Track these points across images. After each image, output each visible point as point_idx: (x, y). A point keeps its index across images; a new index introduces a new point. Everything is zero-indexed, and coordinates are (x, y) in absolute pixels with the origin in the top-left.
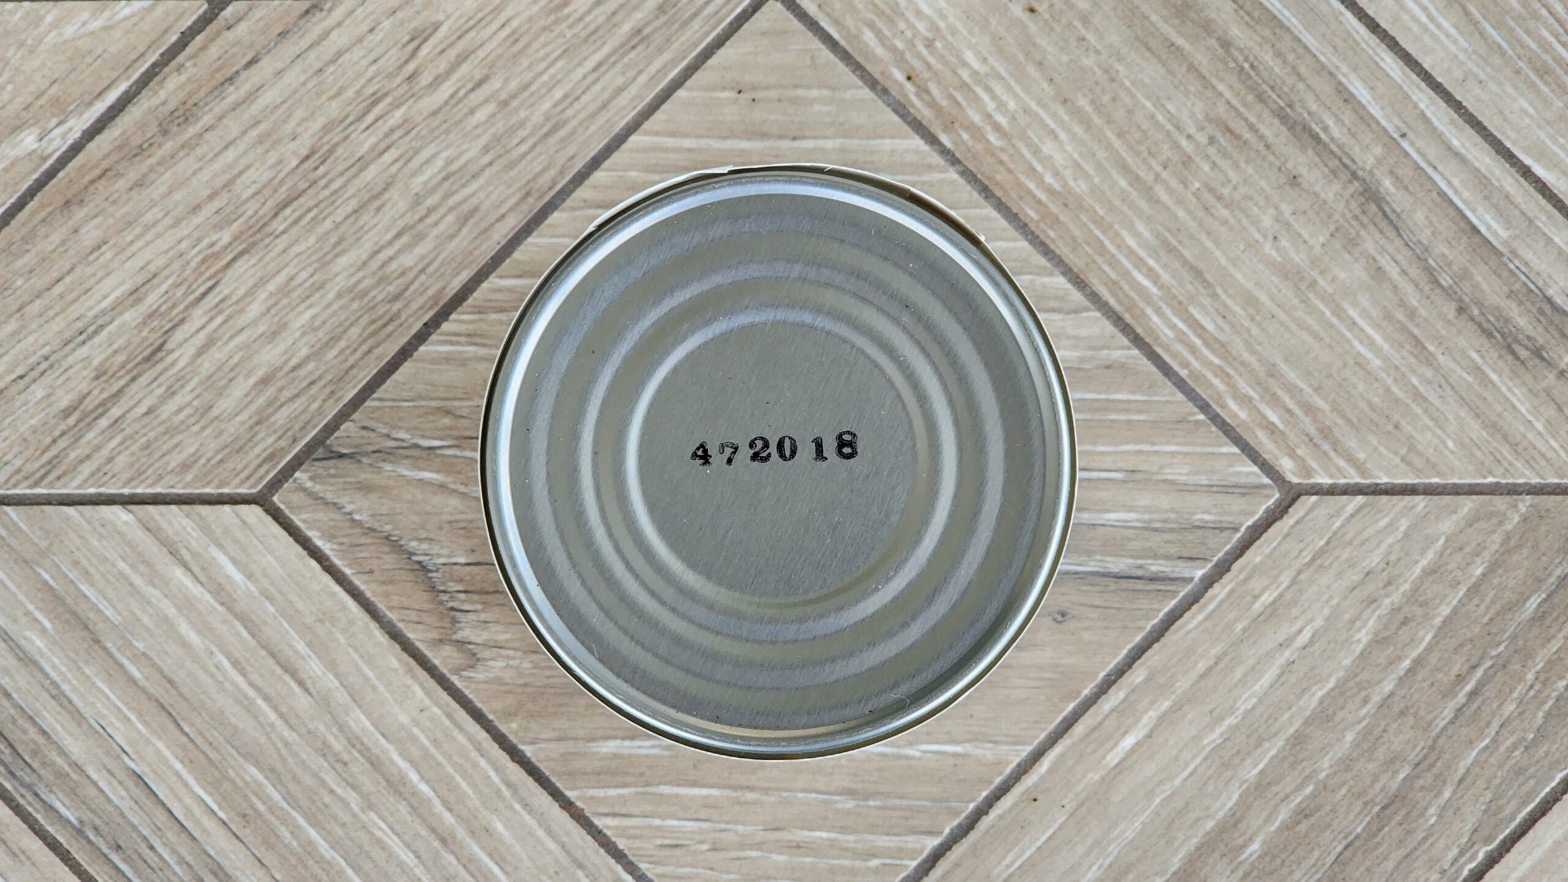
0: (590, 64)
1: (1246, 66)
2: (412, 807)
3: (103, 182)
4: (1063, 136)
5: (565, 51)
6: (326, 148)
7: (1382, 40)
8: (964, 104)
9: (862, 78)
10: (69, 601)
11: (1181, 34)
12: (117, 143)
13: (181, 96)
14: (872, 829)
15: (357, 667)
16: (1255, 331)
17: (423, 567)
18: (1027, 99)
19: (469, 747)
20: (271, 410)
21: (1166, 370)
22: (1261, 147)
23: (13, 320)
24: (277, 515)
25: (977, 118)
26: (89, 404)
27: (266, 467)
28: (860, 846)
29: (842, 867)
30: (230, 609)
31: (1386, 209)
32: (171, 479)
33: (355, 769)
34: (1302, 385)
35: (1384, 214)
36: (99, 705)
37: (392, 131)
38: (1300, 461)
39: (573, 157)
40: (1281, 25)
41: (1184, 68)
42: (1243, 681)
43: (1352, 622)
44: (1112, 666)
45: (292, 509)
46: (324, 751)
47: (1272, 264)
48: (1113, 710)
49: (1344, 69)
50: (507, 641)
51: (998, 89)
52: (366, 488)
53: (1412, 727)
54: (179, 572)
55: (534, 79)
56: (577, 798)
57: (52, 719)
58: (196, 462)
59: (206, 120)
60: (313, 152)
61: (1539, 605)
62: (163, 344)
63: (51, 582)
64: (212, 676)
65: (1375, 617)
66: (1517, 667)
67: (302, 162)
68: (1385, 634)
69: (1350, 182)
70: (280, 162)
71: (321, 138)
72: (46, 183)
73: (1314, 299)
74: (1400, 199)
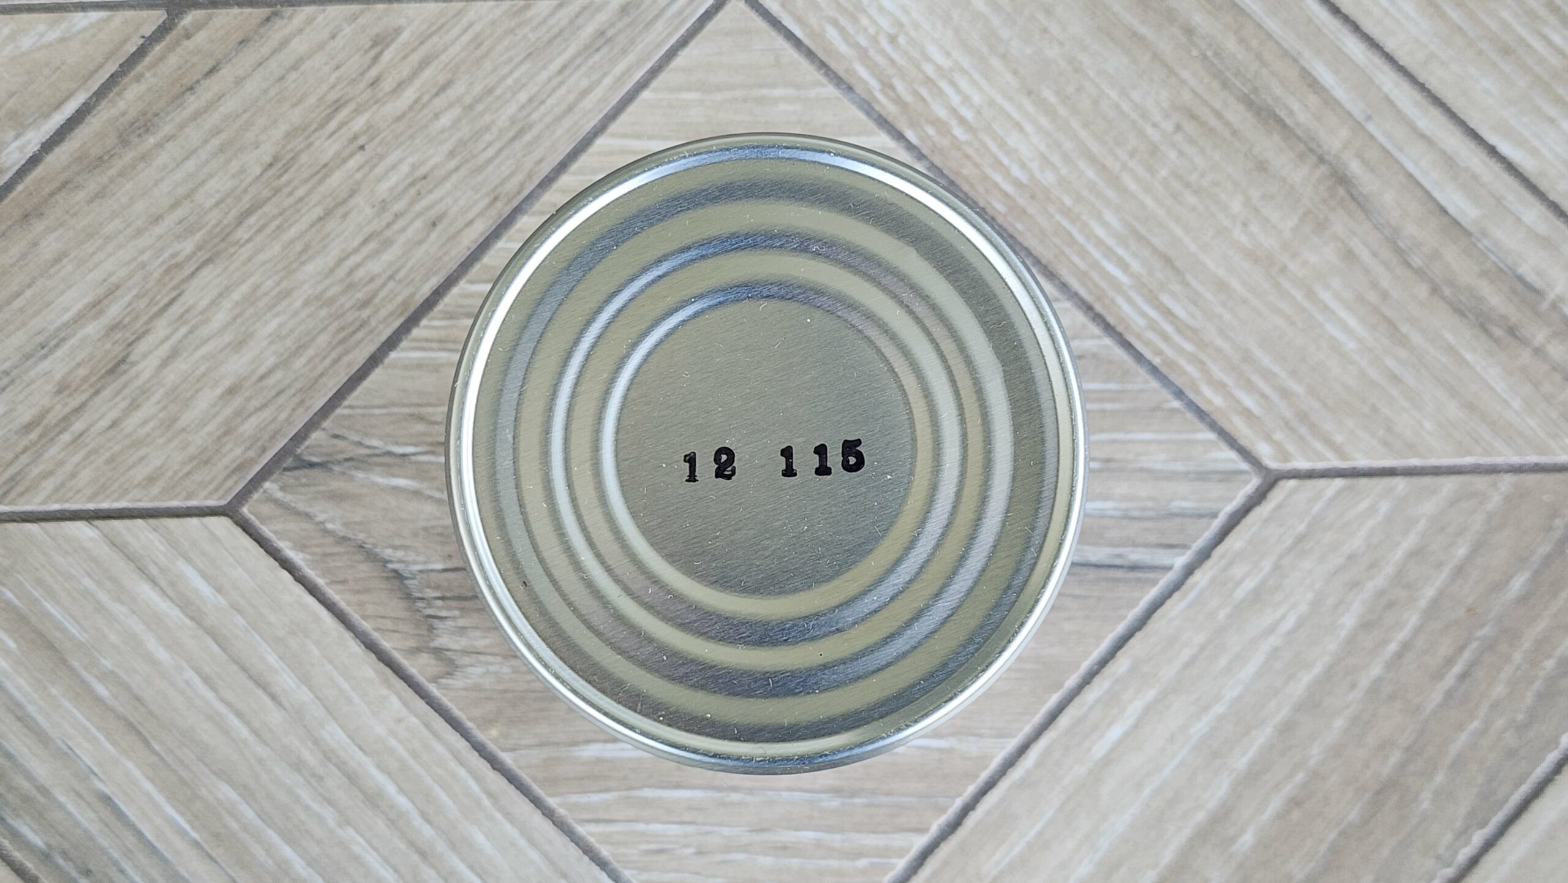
0: (555, 66)
1: (1209, 54)
2: (389, 819)
3: (63, 194)
4: (1029, 128)
5: (530, 54)
6: (289, 156)
8: (929, 99)
9: (826, 75)
10: (34, 620)
11: (1144, 23)
12: (76, 155)
13: (141, 106)
14: (858, 828)
15: (331, 678)
16: (1227, 316)
17: (398, 576)
18: (991, 91)
19: (448, 756)
20: (239, 420)
21: (1139, 357)
22: (1227, 133)
24: (246, 527)
25: (942, 113)
26: (52, 418)
27: (235, 478)
28: (847, 845)
29: (829, 868)
30: (200, 624)
31: (1355, 193)
32: (137, 494)
33: (330, 783)
34: (1276, 369)
35: (1353, 196)
36: (65, 726)
37: (356, 137)
38: (1278, 446)
39: (540, 161)
41: (1148, 57)
42: (1228, 669)
43: (1336, 605)
44: (1095, 655)
45: (262, 522)
46: (298, 766)
47: (1242, 250)
48: (1098, 701)
49: (1307, 54)
50: (486, 647)
51: (963, 84)
52: (337, 497)
53: (1401, 711)
54: (146, 588)
55: (499, 82)
56: (560, 805)
57: (17, 741)
58: (163, 474)
59: (167, 129)
60: (276, 159)
61: (1524, 584)
62: (127, 356)
63: (16, 602)
64: (182, 693)
65: (1359, 600)
66: (1504, 647)
67: (266, 170)
68: (1371, 617)
69: (1317, 166)
70: (242, 170)
71: (284, 146)
72: (6, 196)
73: (1287, 285)
74: (1367, 182)
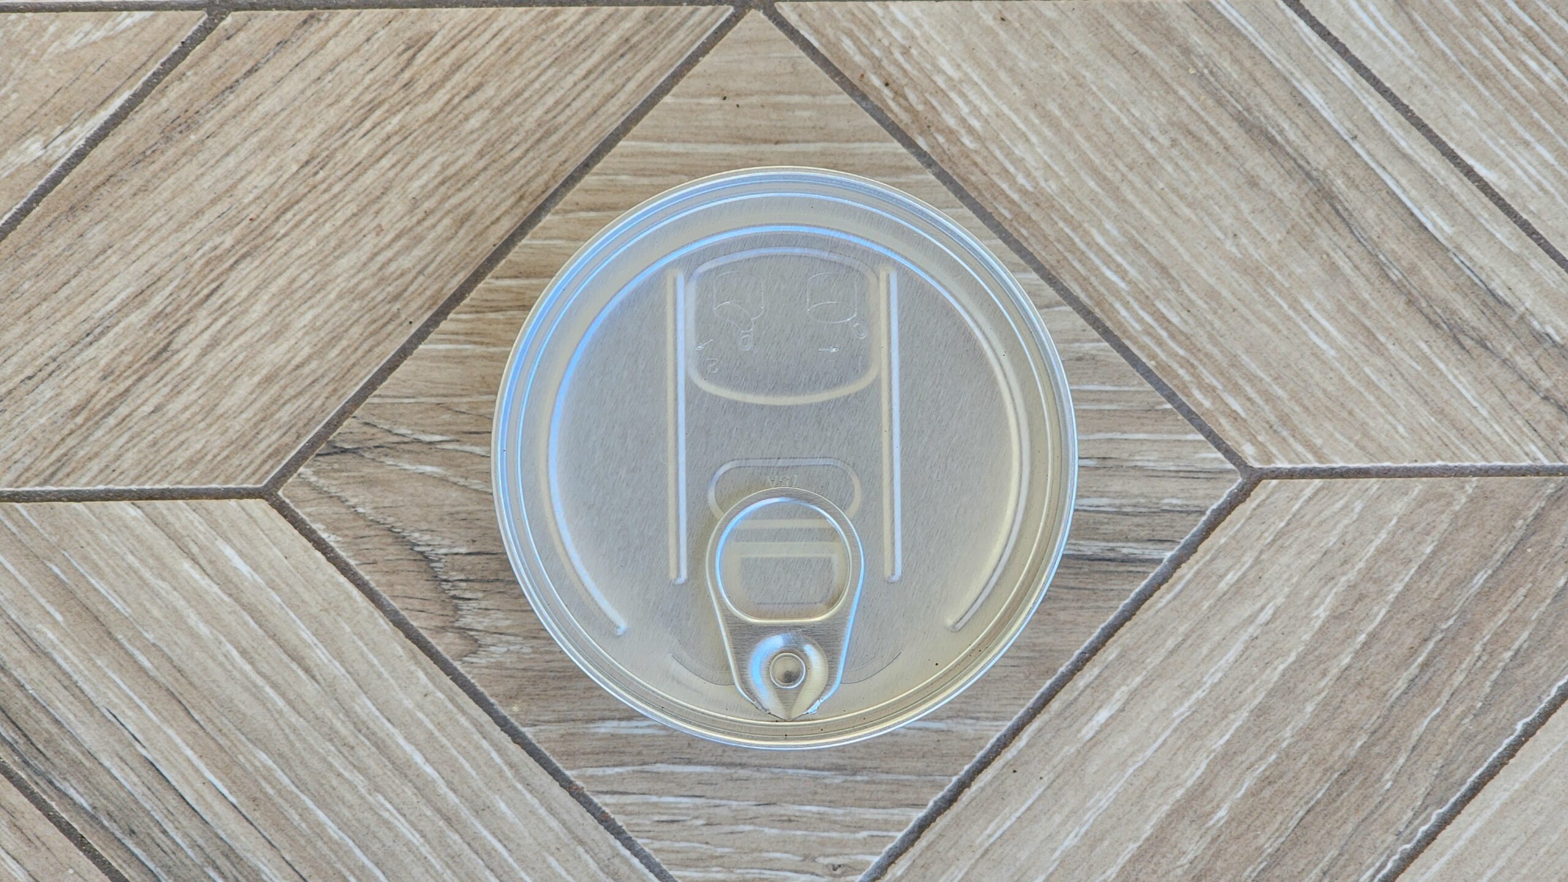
0: (580, 72)
1: (1206, 71)
2: (416, 788)
3: (107, 188)
5: (557, 59)
6: (325, 153)
7: (1333, 47)
8: (939, 108)
9: (841, 84)
10: (80, 594)
11: (1145, 42)
12: (121, 150)
13: (182, 104)
14: (859, 803)
15: (362, 654)
16: (1217, 324)
17: (425, 557)
18: (999, 103)
19: (473, 729)
20: (275, 407)
21: (1134, 361)
22: (1221, 150)
23: (20, 323)
24: (282, 508)
25: (952, 122)
26: (97, 403)
27: (270, 463)
28: (848, 818)
29: (830, 838)
30: (237, 600)
31: (1339, 207)
32: (178, 476)
33: (361, 752)
34: (1262, 375)
35: (1337, 211)
36: (111, 695)
37: (389, 138)
38: (1261, 447)
40: (1239, 33)
41: (1147, 74)
42: (1210, 657)
43: (1311, 599)
44: (1086, 644)
45: (297, 505)
46: (332, 736)
47: (1232, 260)
48: (1087, 687)
49: (1298, 75)
50: (508, 627)
51: (972, 95)
52: (368, 482)
53: (1368, 698)
54: (187, 565)
55: (527, 86)
56: (578, 777)
57: (65, 708)
58: (202, 458)
59: (209, 127)
60: (313, 158)
61: (1486, 581)
62: (169, 344)
63: (62, 576)
64: (221, 664)
65: (1332, 594)
66: (1465, 640)
67: (302, 167)
68: (1342, 610)
69: (1304, 181)
70: (280, 168)
71: (321, 144)
72: (52, 189)
73: (1272, 293)
74: (1352, 198)
